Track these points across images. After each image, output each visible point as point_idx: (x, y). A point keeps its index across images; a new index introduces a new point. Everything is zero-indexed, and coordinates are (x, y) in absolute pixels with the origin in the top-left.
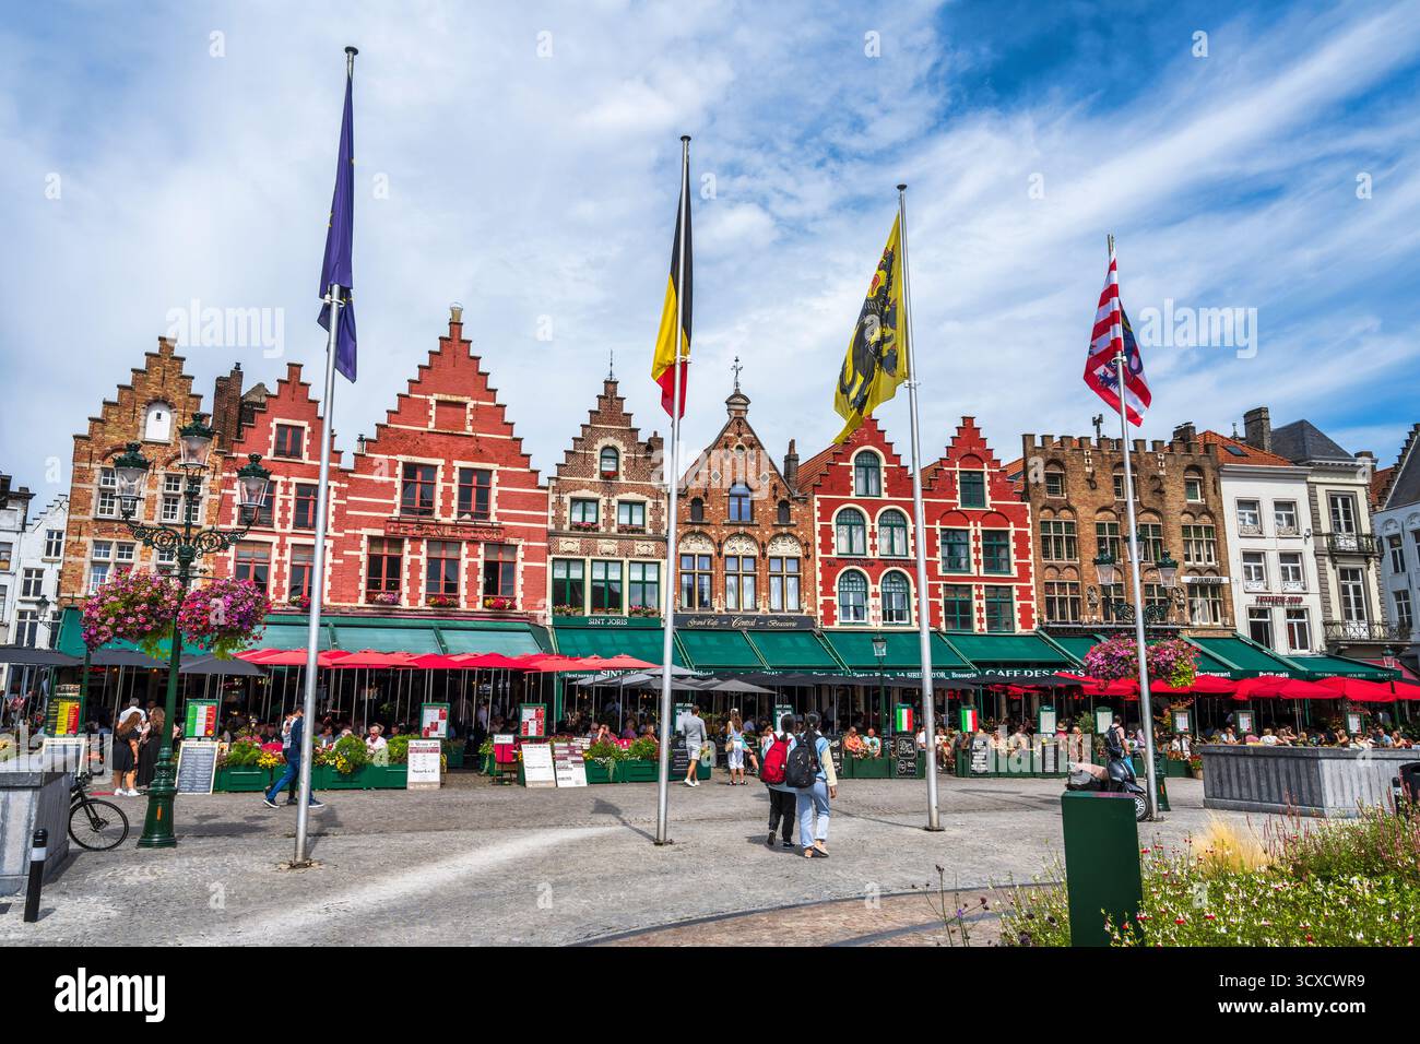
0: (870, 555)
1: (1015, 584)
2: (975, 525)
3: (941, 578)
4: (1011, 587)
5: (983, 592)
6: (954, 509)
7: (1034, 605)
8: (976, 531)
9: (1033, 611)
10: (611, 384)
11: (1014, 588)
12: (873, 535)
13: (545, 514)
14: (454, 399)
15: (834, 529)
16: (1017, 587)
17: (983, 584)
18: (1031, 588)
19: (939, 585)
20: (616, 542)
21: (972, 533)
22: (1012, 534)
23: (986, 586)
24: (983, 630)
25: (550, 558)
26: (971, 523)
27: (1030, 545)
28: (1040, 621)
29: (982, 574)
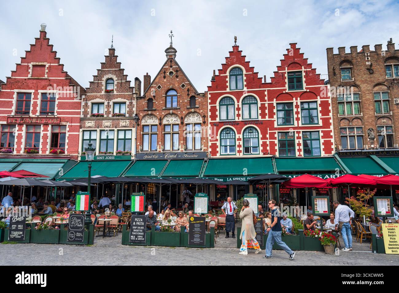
0: (237, 119)
1: (320, 130)
2: (296, 99)
3: (276, 129)
4: (319, 131)
5: (301, 135)
6: (284, 92)
7: (333, 140)
8: (297, 103)
9: (332, 144)
10: (112, 50)
11: (320, 132)
12: (238, 109)
13: (79, 111)
14: (40, 64)
15: (218, 108)
16: (322, 131)
17: (301, 131)
18: (331, 131)
19: (275, 133)
20: (111, 121)
21: (295, 104)
22: (319, 102)
23: (303, 132)
24: (301, 155)
25: (81, 130)
26: (294, 99)
27: (330, 108)
28: (337, 149)
29: (300, 125)
